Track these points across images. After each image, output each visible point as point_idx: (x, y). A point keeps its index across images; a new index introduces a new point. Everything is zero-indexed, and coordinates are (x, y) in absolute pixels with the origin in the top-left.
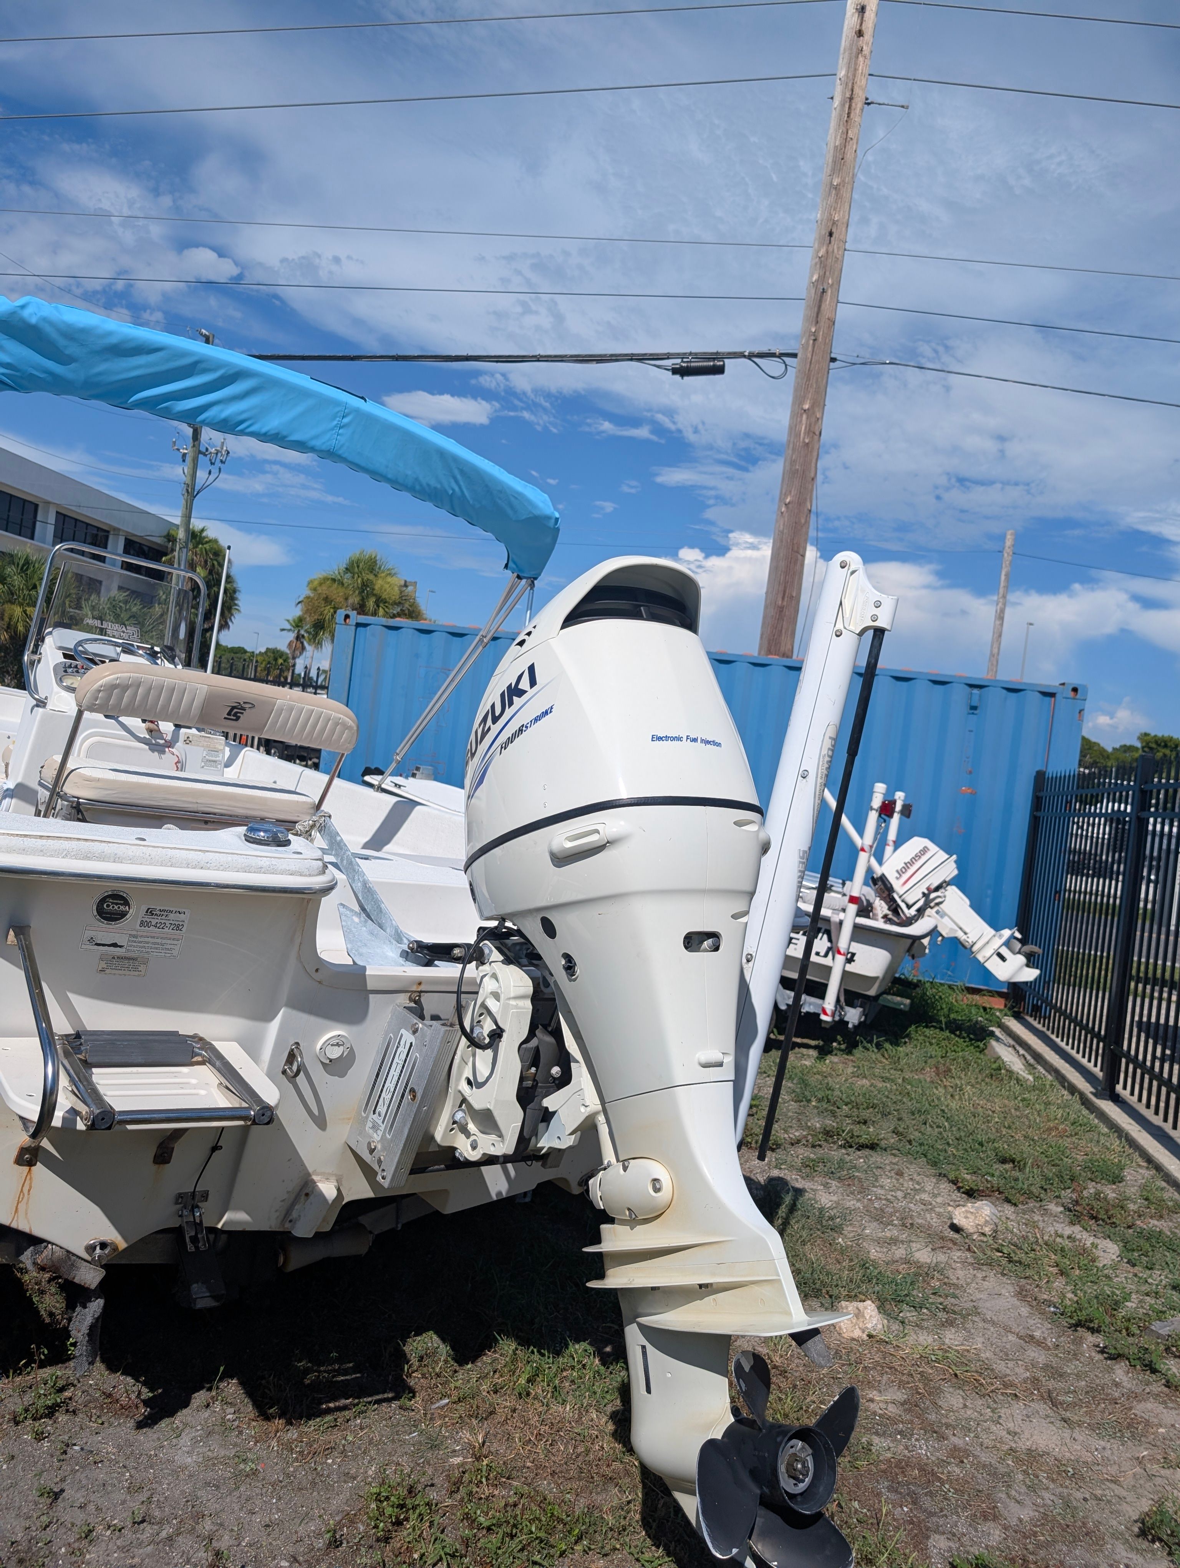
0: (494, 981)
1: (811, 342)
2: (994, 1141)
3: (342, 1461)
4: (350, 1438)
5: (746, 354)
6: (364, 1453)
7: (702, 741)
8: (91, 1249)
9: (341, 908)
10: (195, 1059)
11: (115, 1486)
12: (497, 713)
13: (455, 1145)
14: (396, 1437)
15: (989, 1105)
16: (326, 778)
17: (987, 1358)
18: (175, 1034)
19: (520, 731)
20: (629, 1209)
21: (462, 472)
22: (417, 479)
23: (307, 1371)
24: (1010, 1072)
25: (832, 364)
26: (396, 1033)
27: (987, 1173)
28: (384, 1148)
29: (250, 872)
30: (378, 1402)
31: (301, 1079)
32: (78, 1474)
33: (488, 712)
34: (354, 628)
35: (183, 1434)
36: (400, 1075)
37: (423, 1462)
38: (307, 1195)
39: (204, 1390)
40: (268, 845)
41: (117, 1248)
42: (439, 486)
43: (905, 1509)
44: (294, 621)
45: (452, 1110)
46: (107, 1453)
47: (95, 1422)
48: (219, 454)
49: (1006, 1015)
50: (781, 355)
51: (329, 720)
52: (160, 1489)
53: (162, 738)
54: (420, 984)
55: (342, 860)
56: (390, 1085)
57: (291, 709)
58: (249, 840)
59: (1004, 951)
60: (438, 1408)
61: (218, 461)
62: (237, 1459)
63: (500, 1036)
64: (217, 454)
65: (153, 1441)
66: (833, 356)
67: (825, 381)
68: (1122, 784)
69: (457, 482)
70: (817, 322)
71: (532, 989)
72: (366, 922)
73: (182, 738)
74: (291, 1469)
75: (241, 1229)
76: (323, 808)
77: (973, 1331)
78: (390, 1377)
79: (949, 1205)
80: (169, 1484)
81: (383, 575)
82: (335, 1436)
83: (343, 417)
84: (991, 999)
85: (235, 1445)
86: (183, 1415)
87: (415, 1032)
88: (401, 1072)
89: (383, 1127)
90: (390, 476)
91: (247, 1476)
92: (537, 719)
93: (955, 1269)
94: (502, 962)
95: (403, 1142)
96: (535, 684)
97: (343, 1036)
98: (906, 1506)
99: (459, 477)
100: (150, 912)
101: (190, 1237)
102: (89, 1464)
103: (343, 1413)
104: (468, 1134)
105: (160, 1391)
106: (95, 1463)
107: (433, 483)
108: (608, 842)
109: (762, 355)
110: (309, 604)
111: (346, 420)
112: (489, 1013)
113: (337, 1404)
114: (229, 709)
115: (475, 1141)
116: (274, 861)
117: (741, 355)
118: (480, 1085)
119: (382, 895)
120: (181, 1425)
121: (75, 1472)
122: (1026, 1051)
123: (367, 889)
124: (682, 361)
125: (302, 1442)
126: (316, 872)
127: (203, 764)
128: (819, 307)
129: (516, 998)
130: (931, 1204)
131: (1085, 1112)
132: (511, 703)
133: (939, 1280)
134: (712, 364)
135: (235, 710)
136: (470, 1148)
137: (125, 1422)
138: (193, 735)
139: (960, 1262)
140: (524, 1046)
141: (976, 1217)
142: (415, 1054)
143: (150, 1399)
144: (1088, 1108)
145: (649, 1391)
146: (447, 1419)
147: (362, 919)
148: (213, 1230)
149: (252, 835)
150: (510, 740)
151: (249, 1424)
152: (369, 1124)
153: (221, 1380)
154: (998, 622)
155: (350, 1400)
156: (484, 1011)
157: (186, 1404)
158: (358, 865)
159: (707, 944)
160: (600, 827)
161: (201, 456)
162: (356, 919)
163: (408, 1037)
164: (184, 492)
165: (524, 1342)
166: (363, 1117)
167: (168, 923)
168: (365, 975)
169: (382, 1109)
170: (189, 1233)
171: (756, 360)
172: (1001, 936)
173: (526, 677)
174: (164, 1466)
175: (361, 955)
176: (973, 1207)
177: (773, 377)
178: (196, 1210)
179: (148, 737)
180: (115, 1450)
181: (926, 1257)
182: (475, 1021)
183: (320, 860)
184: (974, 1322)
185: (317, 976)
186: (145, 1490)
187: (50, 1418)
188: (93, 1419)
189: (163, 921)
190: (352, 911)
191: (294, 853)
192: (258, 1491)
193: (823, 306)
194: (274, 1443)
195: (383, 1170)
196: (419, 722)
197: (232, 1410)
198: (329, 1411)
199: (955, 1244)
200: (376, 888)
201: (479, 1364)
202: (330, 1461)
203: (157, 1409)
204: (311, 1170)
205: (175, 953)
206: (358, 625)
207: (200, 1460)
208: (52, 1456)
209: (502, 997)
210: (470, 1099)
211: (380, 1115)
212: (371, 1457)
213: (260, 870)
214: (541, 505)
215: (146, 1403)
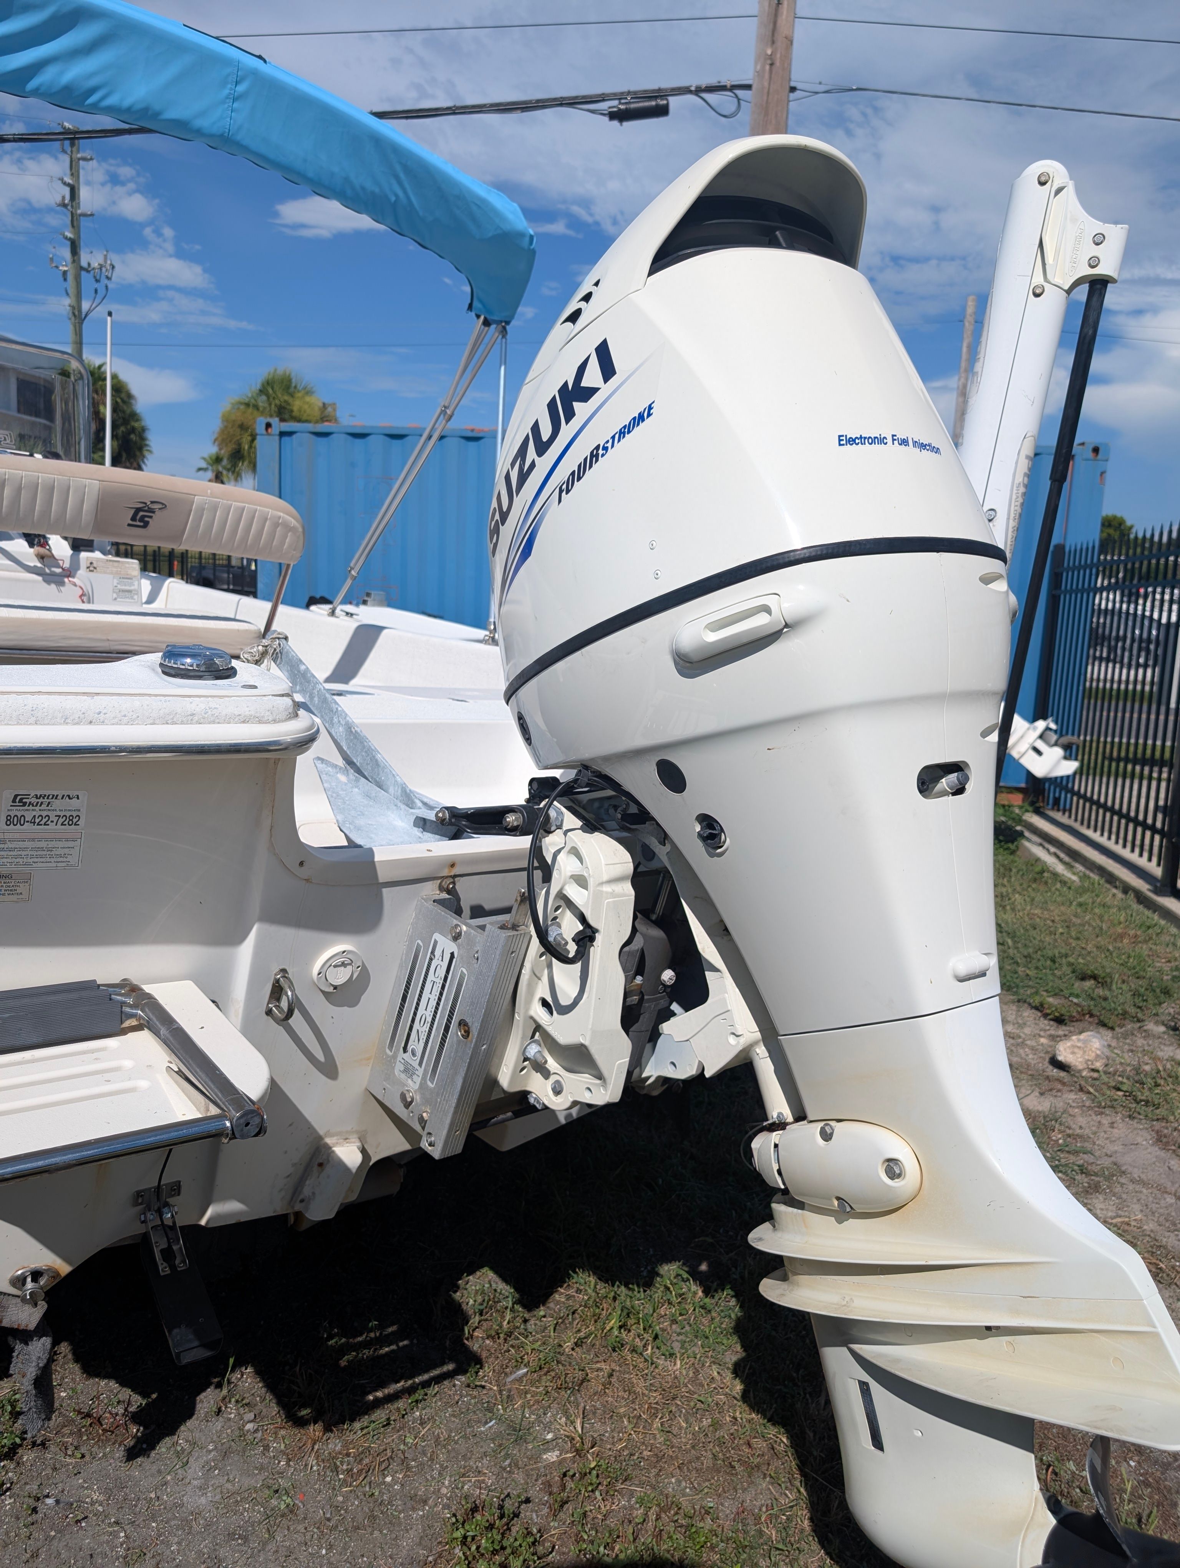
0: (573, 859)
1: (768, 67)
2: (1066, 956)
3: (405, 1476)
4: (409, 1440)
5: (693, 89)
6: (431, 1459)
7: (915, 443)
8: (18, 1282)
9: (318, 763)
10: (127, 1024)
11: (106, 1556)
12: (545, 437)
13: (528, 1089)
14: (468, 1430)
15: (1046, 914)
16: (267, 606)
17: (1152, 1231)
18: (89, 986)
19: (594, 456)
20: (838, 1198)
21: (406, 169)
22: (347, 179)
23: (342, 1351)
24: (1055, 875)
25: (791, 94)
26: (427, 940)
27: (1071, 994)
28: (426, 1101)
29: (174, 723)
30: (439, 1380)
31: (297, 1020)
32: (55, 1543)
33: (527, 439)
34: (277, 438)
35: (191, 1460)
36: (440, 999)
37: (510, 1465)
38: (321, 1165)
39: (212, 1387)
40: (200, 677)
41: (58, 1274)
42: (377, 190)
43: (1132, 1464)
44: (211, 458)
45: (522, 1044)
46: (93, 1503)
47: (72, 1456)
48: (104, 270)
49: (1027, 811)
50: (733, 88)
51: (266, 520)
52: (168, 1552)
53: (58, 566)
54: (453, 865)
55: (311, 697)
56: (425, 1012)
57: (215, 508)
58: (169, 672)
59: (1040, 745)
60: (516, 1380)
61: (103, 277)
62: (267, 1492)
63: (592, 939)
64: (101, 269)
65: (152, 1475)
66: (793, 84)
67: (785, 115)
68: (1105, 559)
69: (400, 183)
70: (773, 42)
71: (631, 865)
72: (357, 780)
73: (83, 564)
74: (340, 1499)
75: (233, 1222)
76: (274, 627)
77: (1124, 1196)
78: (448, 1342)
79: (1040, 1036)
80: (179, 1543)
81: (300, 395)
82: (391, 1438)
83: (237, 83)
84: (1010, 796)
85: (261, 1468)
86: (188, 1430)
87: (456, 938)
88: (441, 994)
89: (420, 1071)
90: (310, 174)
91: (282, 1516)
92: (624, 432)
93: (1074, 1116)
94: (581, 828)
95: (456, 1096)
96: (613, 373)
97: (350, 952)
98: (1131, 1459)
99: (402, 176)
100: (19, 800)
101: (162, 1251)
102: (68, 1524)
103: (396, 1405)
104: (546, 1074)
105: (154, 1396)
106: (78, 1521)
107: (369, 185)
108: (787, 625)
109: (711, 89)
110: (223, 439)
111: (241, 88)
112: (569, 904)
113: (386, 1391)
114: (132, 512)
115: (557, 1082)
116: (213, 703)
117: (685, 91)
118: (565, 1010)
119: (375, 742)
120: (186, 1446)
121: (49, 1539)
122: (1058, 848)
123: (351, 732)
124: (620, 103)
125: (348, 1455)
126: (284, 715)
127: (115, 595)
128: (775, 23)
129: (610, 881)
130: (1020, 1037)
131: (1148, 913)
132: (570, 414)
133: (1060, 1132)
134: (653, 103)
135: (141, 513)
136: (551, 1093)
137: (112, 1451)
138: (98, 560)
139: (1078, 1107)
140: (626, 949)
141: (1085, 1052)
142: (460, 970)
143: (141, 1410)
144: (1149, 908)
145: (877, 1442)
146: (529, 1396)
147: (351, 777)
148: (193, 1232)
149: (172, 664)
150: (577, 475)
151: (276, 1433)
152: (399, 1067)
153: (233, 1371)
154: (961, 399)
155: (402, 1383)
156: (562, 903)
157: (190, 1413)
158: (336, 703)
159: (945, 783)
160: (771, 601)
161: (83, 273)
162: (343, 778)
163: (445, 945)
164: (71, 315)
165: (607, 1276)
166: (388, 1056)
167: (52, 815)
168: (373, 862)
169: (416, 1045)
170: (159, 1244)
171: (704, 95)
172: (1035, 729)
173: (593, 367)
174: (170, 1515)
175: (358, 829)
176: (1079, 1040)
177: (725, 116)
178: (165, 1210)
179: (39, 565)
180: (101, 1498)
181: (1036, 1103)
182: (550, 919)
183: (287, 695)
184: (1122, 1185)
185: (304, 872)
186: (147, 1557)
187: (12, 1459)
188: (69, 1452)
189: (44, 814)
190: (336, 766)
191: (245, 687)
192: (300, 1539)
193: (779, 21)
194: (312, 1461)
195: (429, 1134)
196: (374, 526)
197: (251, 1416)
198: (378, 1404)
199: (1064, 1084)
200: (366, 733)
201: (552, 1305)
202: (389, 1479)
203: (153, 1427)
204: (321, 1132)
205: (73, 860)
206: (282, 434)
207: (218, 1497)
208: (18, 1518)
209: (591, 883)
210: (550, 1030)
211: (414, 1054)
212: (441, 1466)
213: (190, 719)
214: (511, 217)
215: (136, 1418)
